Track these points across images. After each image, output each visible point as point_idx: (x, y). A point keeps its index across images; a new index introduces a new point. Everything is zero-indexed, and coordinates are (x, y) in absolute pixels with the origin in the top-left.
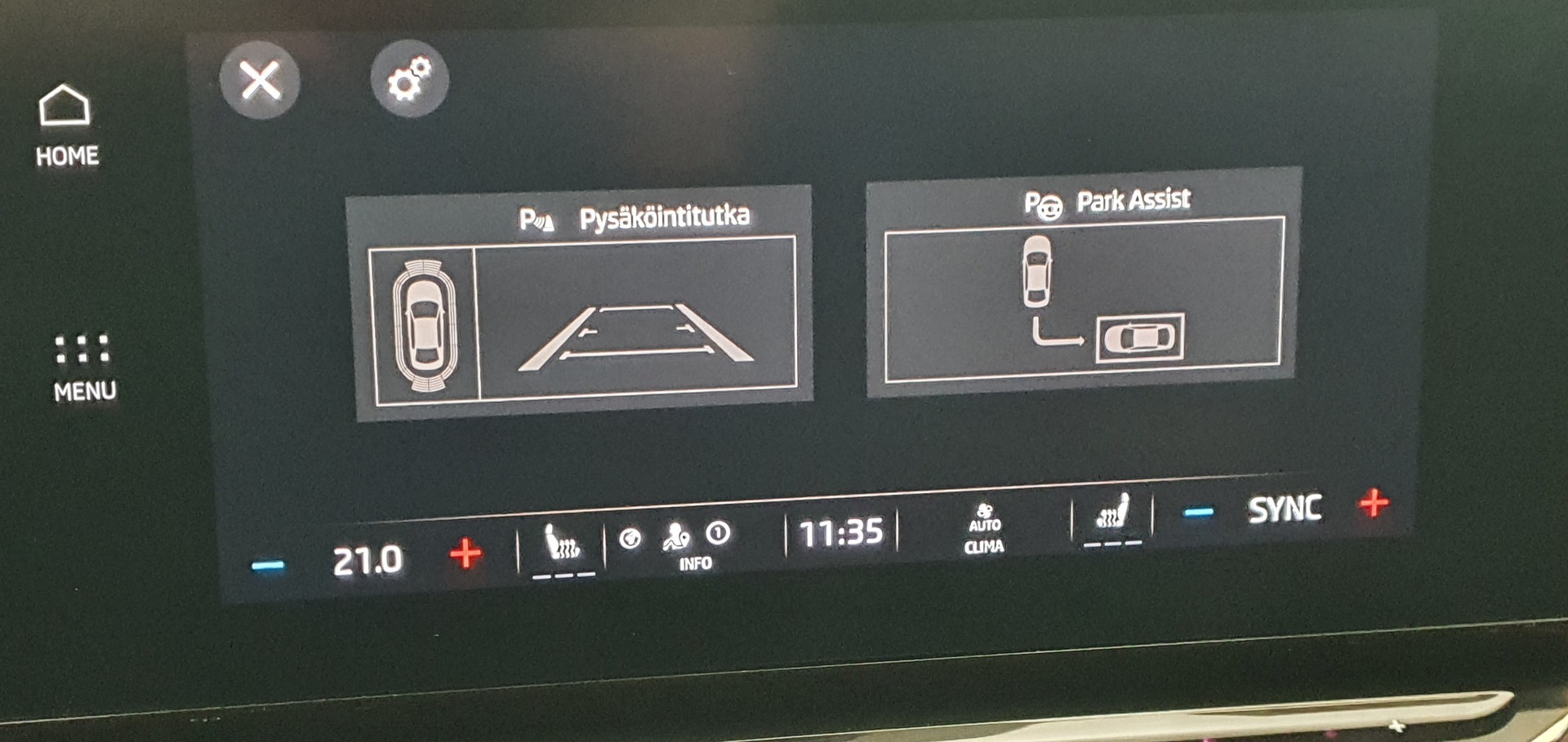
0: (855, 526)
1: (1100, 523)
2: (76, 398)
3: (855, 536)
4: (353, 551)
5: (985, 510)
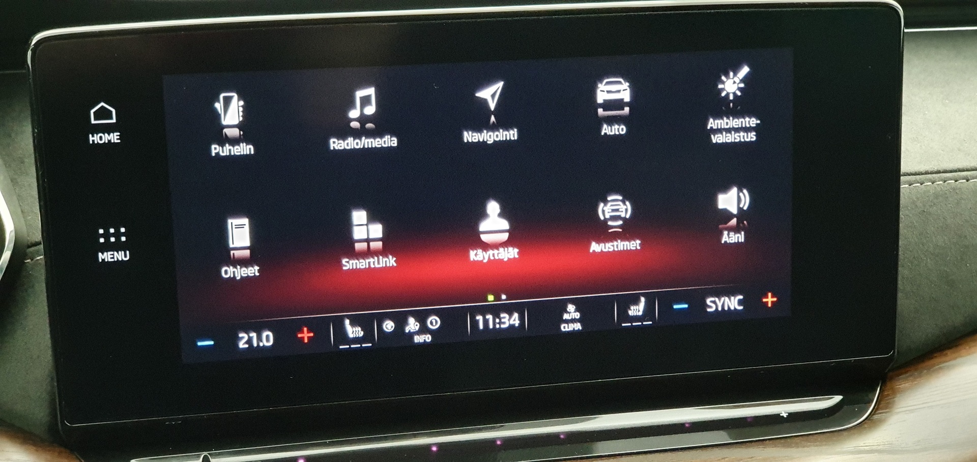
0: (504, 318)
1: (631, 313)
2: (110, 260)
3: (504, 323)
4: (248, 335)
5: (571, 308)
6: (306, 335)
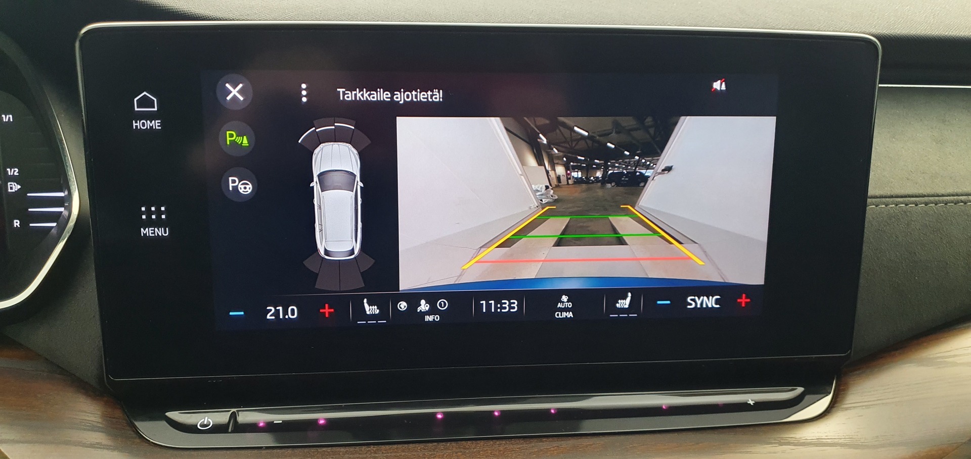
0: (505, 303)
1: (618, 305)
2: (151, 235)
3: (505, 308)
4: (275, 308)
5: (565, 298)
6: (327, 310)
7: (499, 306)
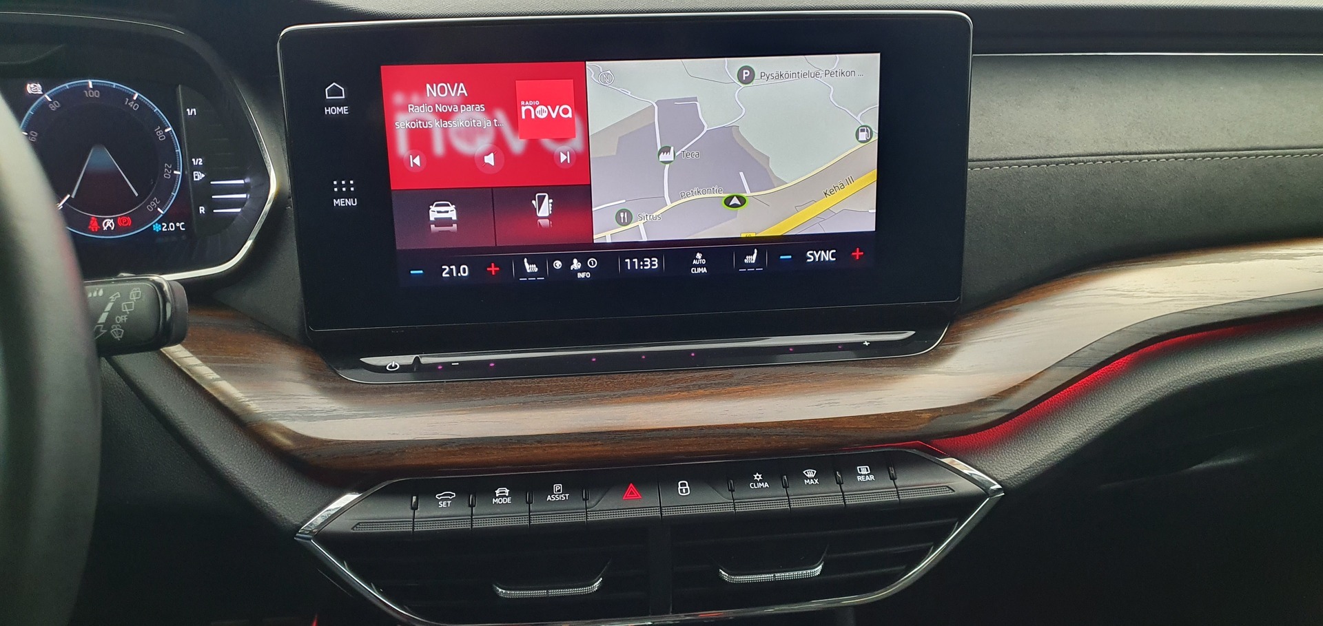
0: (647, 261)
1: (746, 261)
2: (342, 205)
3: (647, 265)
4: (449, 267)
5: (699, 256)
6: (493, 269)
7: (642, 263)
